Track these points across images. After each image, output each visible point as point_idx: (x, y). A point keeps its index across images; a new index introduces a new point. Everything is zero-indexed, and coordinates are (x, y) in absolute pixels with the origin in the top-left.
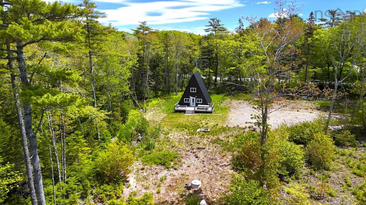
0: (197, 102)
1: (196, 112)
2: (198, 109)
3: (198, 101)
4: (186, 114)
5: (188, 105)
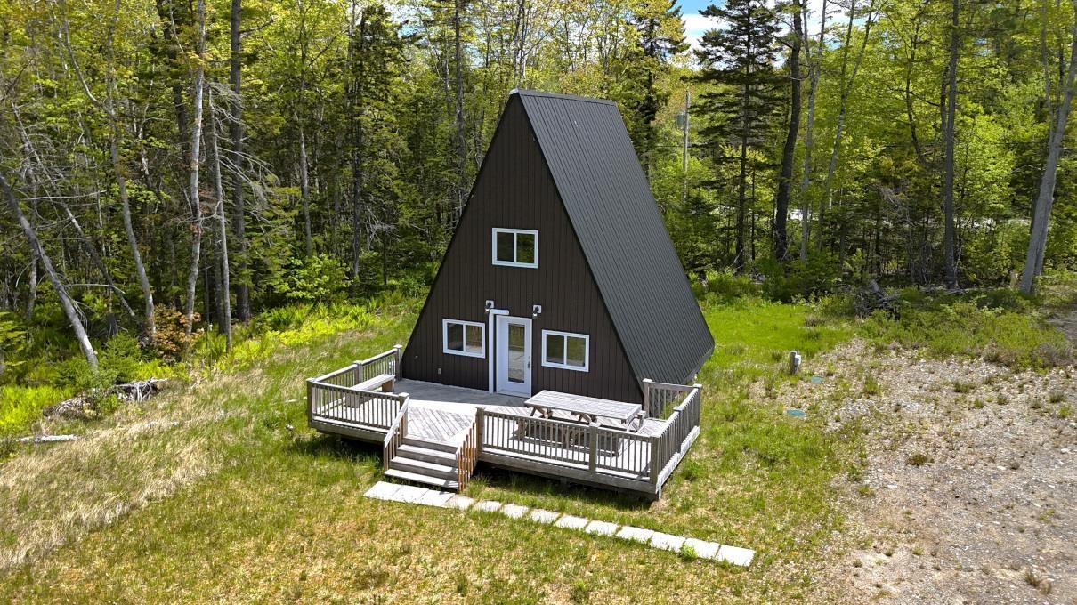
0: (545, 363)
3: (555, 349)
4: (379, 486)
5: (477, 379)
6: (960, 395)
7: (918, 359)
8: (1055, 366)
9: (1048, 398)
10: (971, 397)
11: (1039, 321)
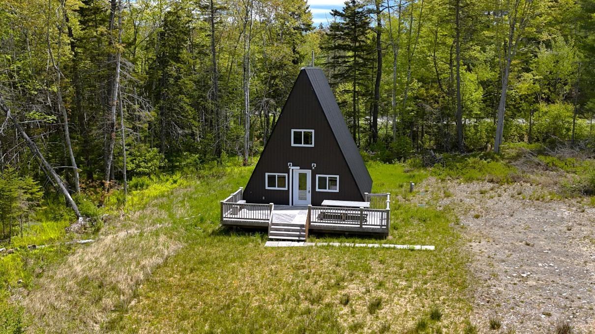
0: (317, 190)
1: (315, 233)
2: (323, 217)
3: (322, 184)
4: (269, 244)
5: (283, 200)
6: (483, 195)
7: (461, 183)
8: (516, 182)
9: (516, 193)
10: (488, 195)
11: (505, 165)
